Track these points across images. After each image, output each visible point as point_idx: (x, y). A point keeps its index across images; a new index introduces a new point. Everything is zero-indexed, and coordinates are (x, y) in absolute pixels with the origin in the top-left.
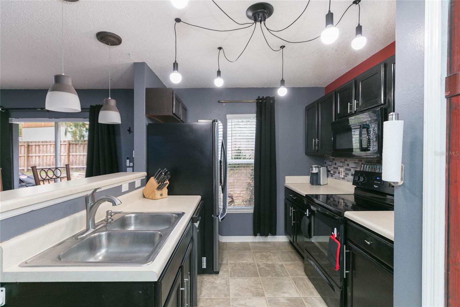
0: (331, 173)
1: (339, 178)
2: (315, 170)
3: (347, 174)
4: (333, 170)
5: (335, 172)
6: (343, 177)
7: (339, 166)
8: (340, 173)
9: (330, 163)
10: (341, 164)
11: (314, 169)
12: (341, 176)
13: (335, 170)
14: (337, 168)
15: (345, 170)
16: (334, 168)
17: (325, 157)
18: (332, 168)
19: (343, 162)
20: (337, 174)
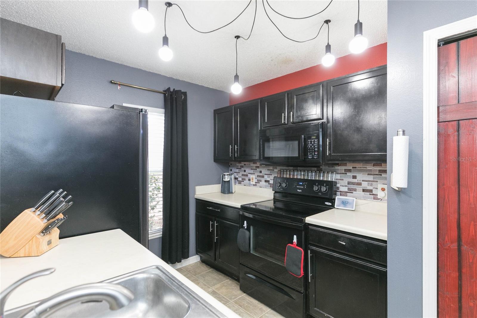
0: (239, 180)
1: (250, 185)
2: (227, 179)
3: (259, 181)
4: (241, 177)
5: (243, 180)
6: (254, 184)
7: (249, 173)
8: (251, 179)
9: (238, 170)
10: (252, 171)
11: (226, 177)
12: (252, 183)
13: (244, 177)
14: (247, 176)
15: (257, 177)
16: (243, 175)
17: (230, 164)
18: (240, 175)
19: (254, 169)
20: (247, 181)
